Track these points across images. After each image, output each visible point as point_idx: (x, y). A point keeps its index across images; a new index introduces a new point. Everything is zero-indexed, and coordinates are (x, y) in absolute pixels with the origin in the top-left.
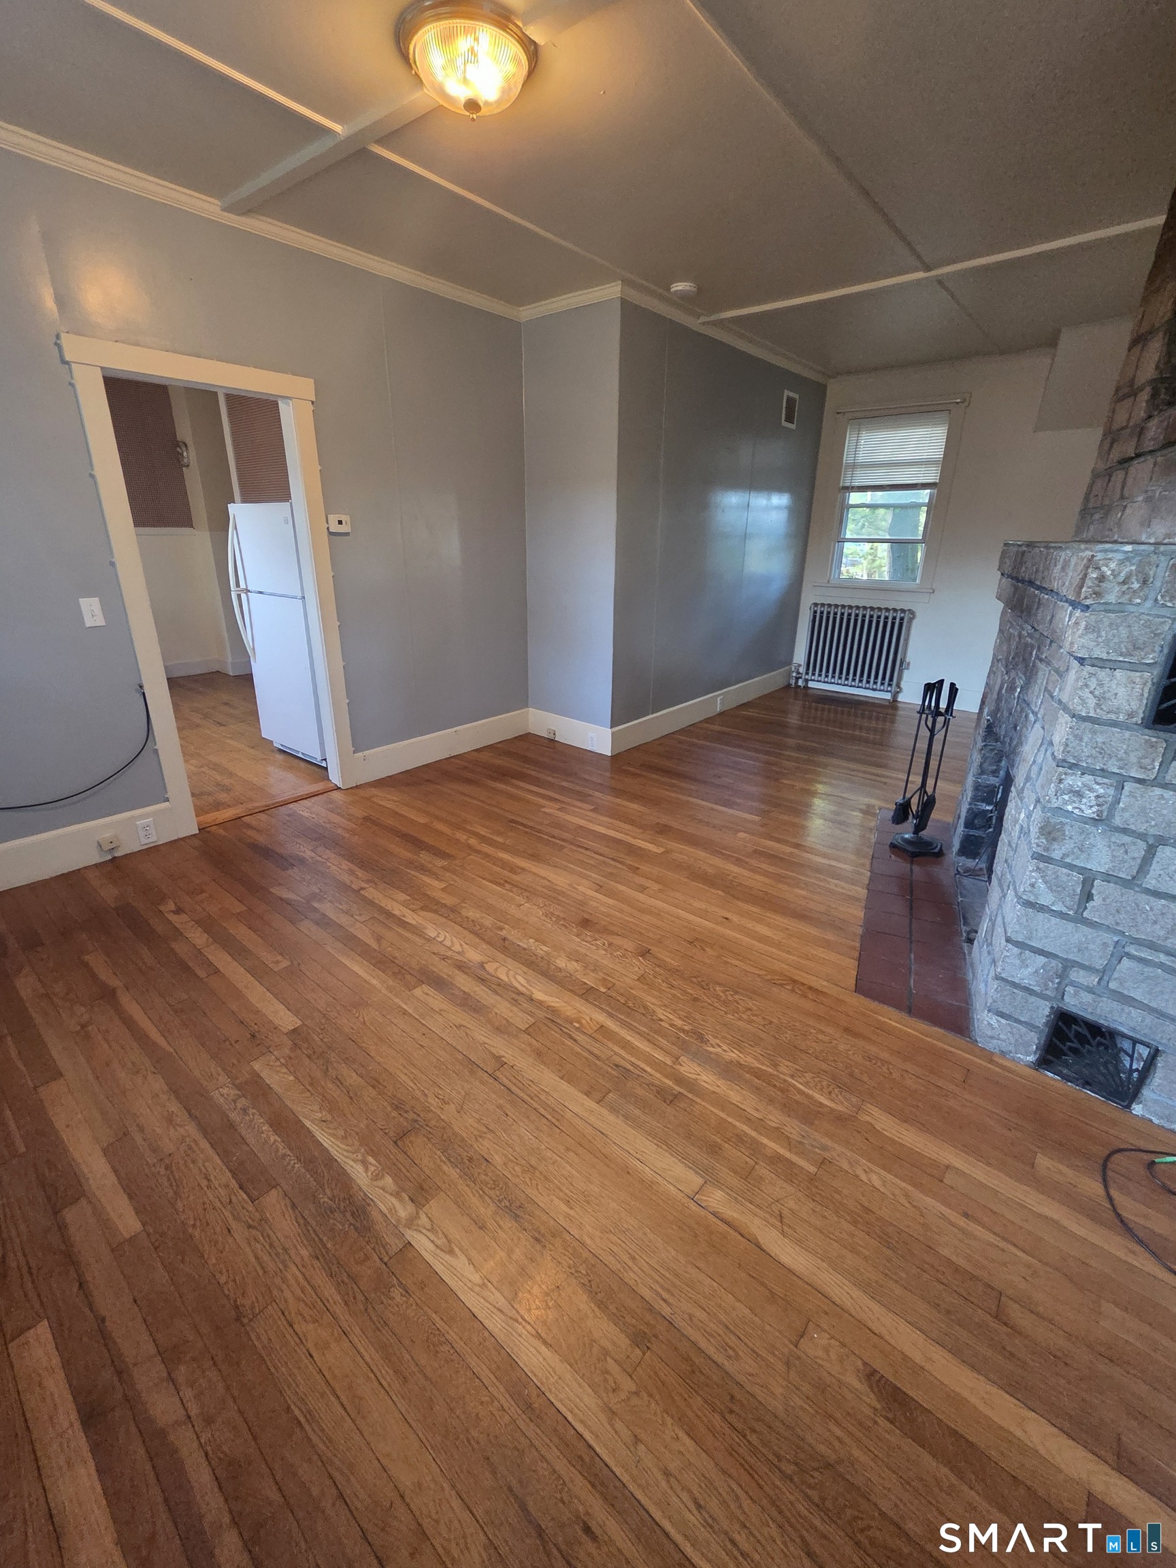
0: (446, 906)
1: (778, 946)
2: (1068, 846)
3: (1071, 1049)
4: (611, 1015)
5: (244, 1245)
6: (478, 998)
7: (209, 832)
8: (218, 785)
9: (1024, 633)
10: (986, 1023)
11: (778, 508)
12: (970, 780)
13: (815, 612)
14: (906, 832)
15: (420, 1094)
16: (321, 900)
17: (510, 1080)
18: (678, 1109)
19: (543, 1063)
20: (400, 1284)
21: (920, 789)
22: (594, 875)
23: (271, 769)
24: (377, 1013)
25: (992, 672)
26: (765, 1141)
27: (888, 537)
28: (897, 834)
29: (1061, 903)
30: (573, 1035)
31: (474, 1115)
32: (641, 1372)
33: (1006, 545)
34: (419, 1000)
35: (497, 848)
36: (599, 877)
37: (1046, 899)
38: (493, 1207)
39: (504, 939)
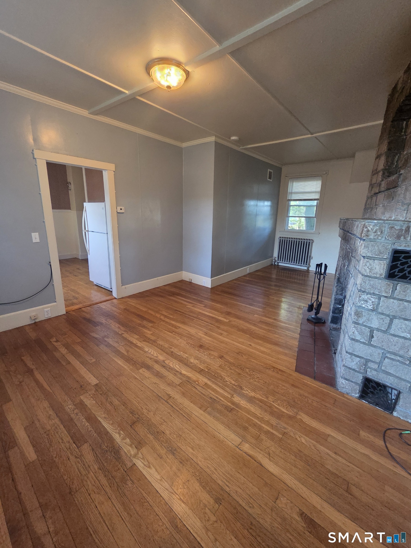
0: (152, 340)
1: (269, 355)
2: (364, 319)
3: (371, 391)
4: (209, 380)
5: (74, 464)
6: (162, 373)
7: (69, 313)
8: (74, 297)
9: (347, 248)
10: (341, 382)
11: (267, 206)
12: (333, 297)
13: (280, 240)
14: (312, 314)
15: (140, 408)
16: (108, 338)
17: (173, 403)
18: (233, 414)
19: (185, 397)
20: (131, 479)
21: (316, 300)
22: (204, 329)
23: (92, 291)
24: (126, 378)
25: (338, 260)
26: (263, 425)
27: (304, 216)
28: (310, 315)
29: (363, 339)
30: (196, 386)
31: (160, 416)
32: (218, 513)
33: (340, 219)
34: (141, 374)
35: (170, 319)
36: (206, 330)
37: (358, 337)
38: (165, 450)
39: (172, 352)
